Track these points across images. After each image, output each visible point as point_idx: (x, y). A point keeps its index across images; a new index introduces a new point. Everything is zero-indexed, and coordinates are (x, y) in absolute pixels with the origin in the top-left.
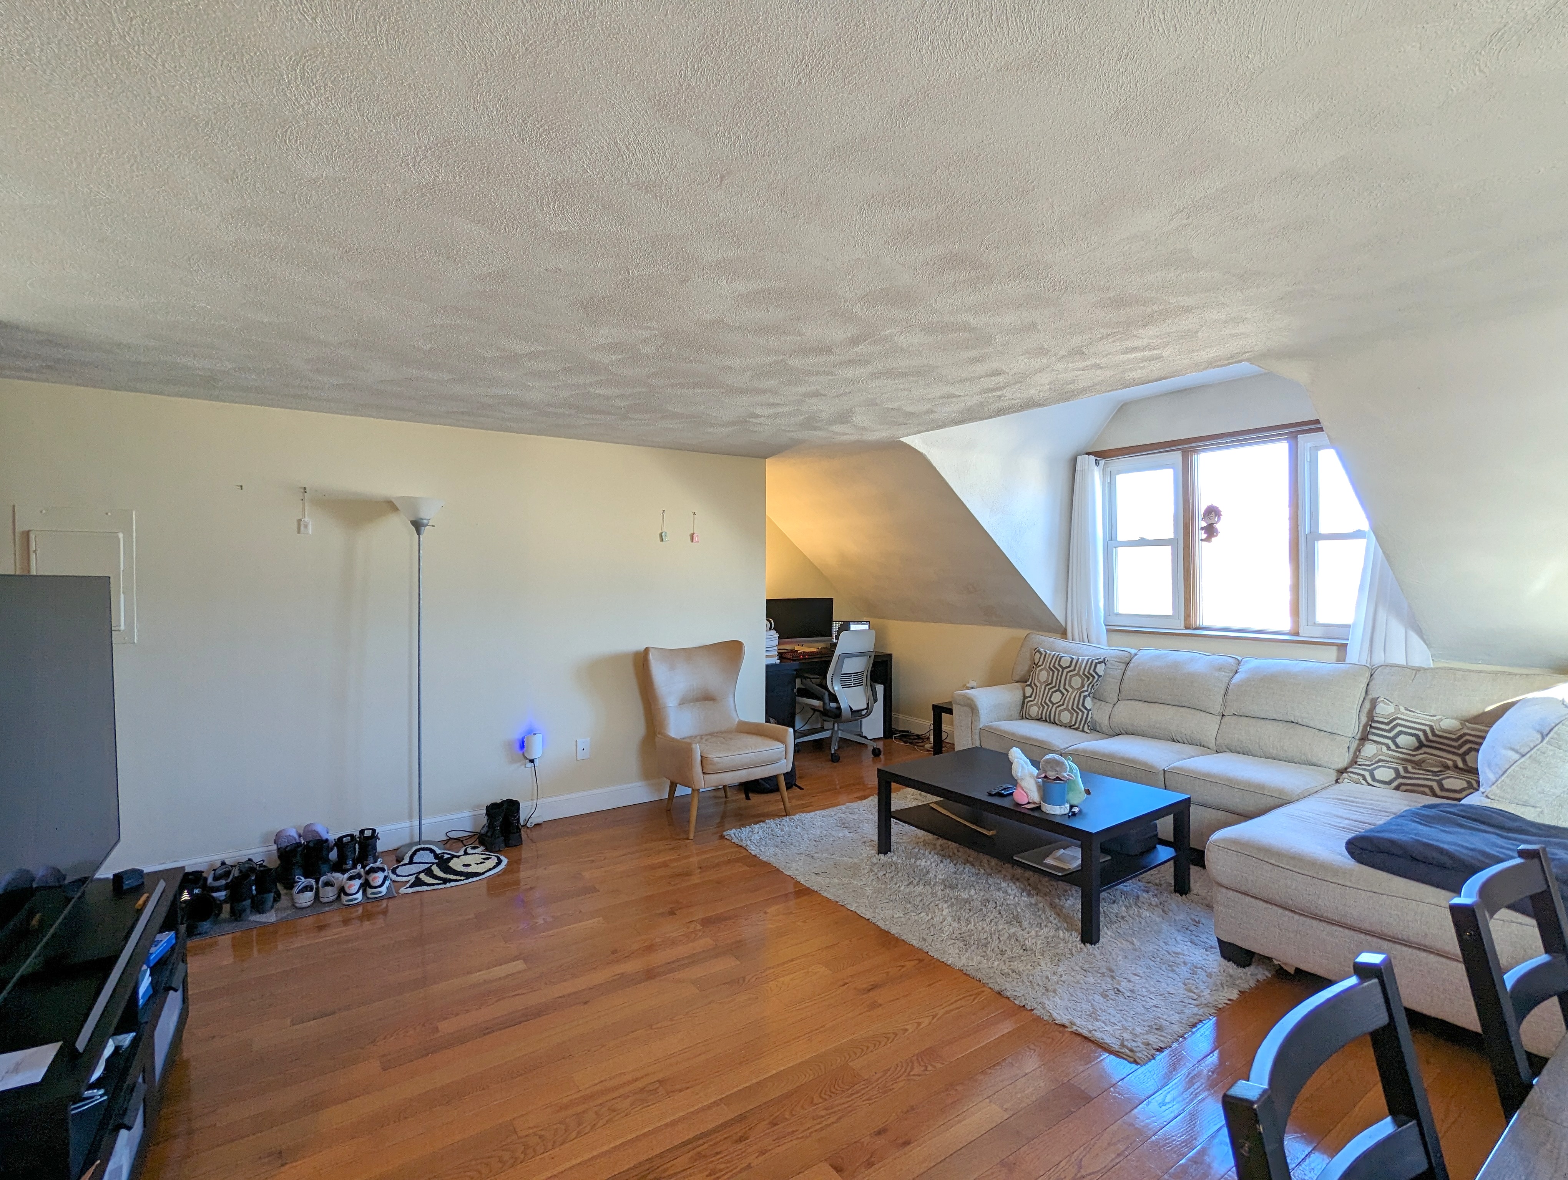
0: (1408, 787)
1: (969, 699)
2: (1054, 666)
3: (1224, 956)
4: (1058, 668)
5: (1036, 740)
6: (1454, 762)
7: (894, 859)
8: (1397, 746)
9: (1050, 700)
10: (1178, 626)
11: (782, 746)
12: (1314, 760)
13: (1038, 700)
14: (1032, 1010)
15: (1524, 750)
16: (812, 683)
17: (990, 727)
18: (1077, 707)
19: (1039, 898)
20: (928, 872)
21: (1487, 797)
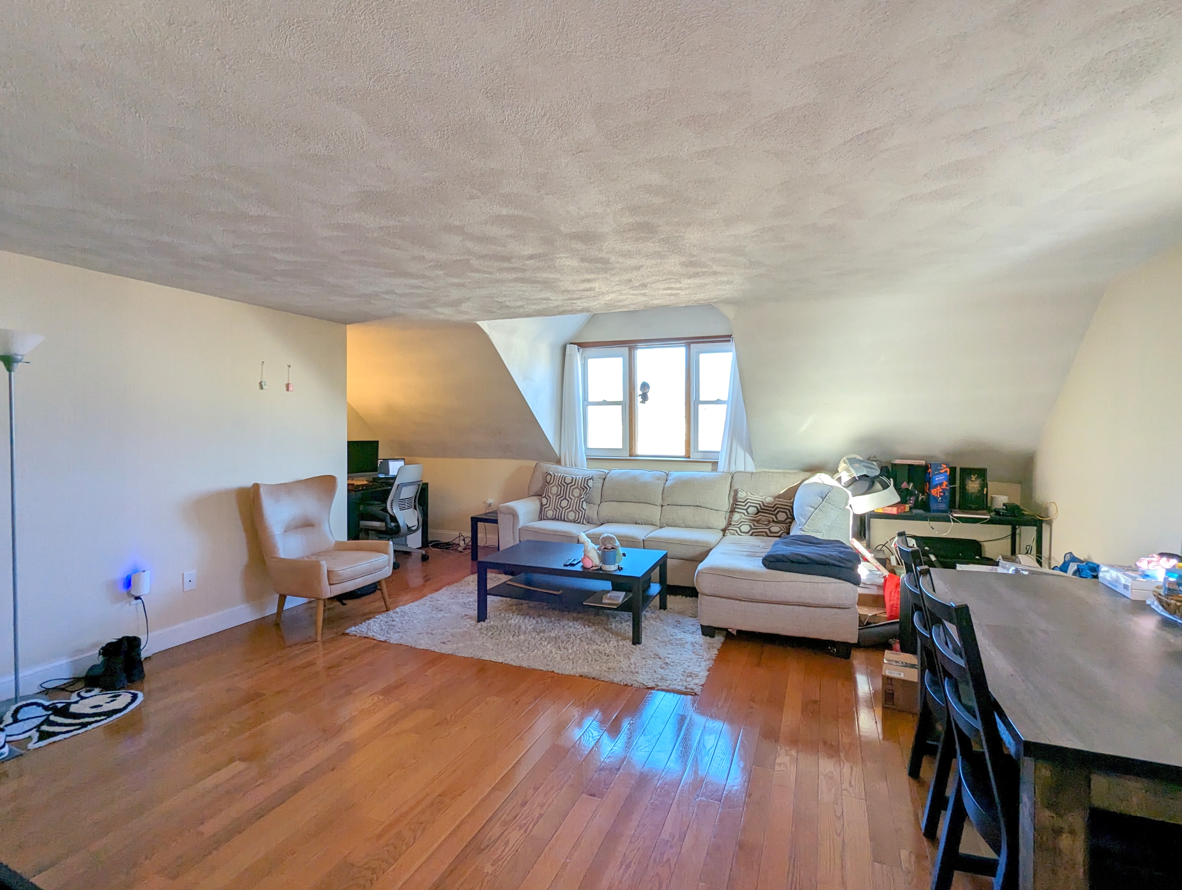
0: (756, 534)
1: (510, 509)
2: (561, 483)
3: (703, 634)
4: (565, 485)
5: (561, 532)
6: (773, 518)
7: (492, 623)
8: (748, 513)
9: (560, 506)
10: (626, 455)
11: (386, 556)
12: (711, 526)
13: (552, 506)
14: (632, 685)
15: (816, 507)
16: (375, 509)
17: (527, 527)
18: (579, 509)
19: (597, 627)
20: (520, 627)
21: (803, 531)
